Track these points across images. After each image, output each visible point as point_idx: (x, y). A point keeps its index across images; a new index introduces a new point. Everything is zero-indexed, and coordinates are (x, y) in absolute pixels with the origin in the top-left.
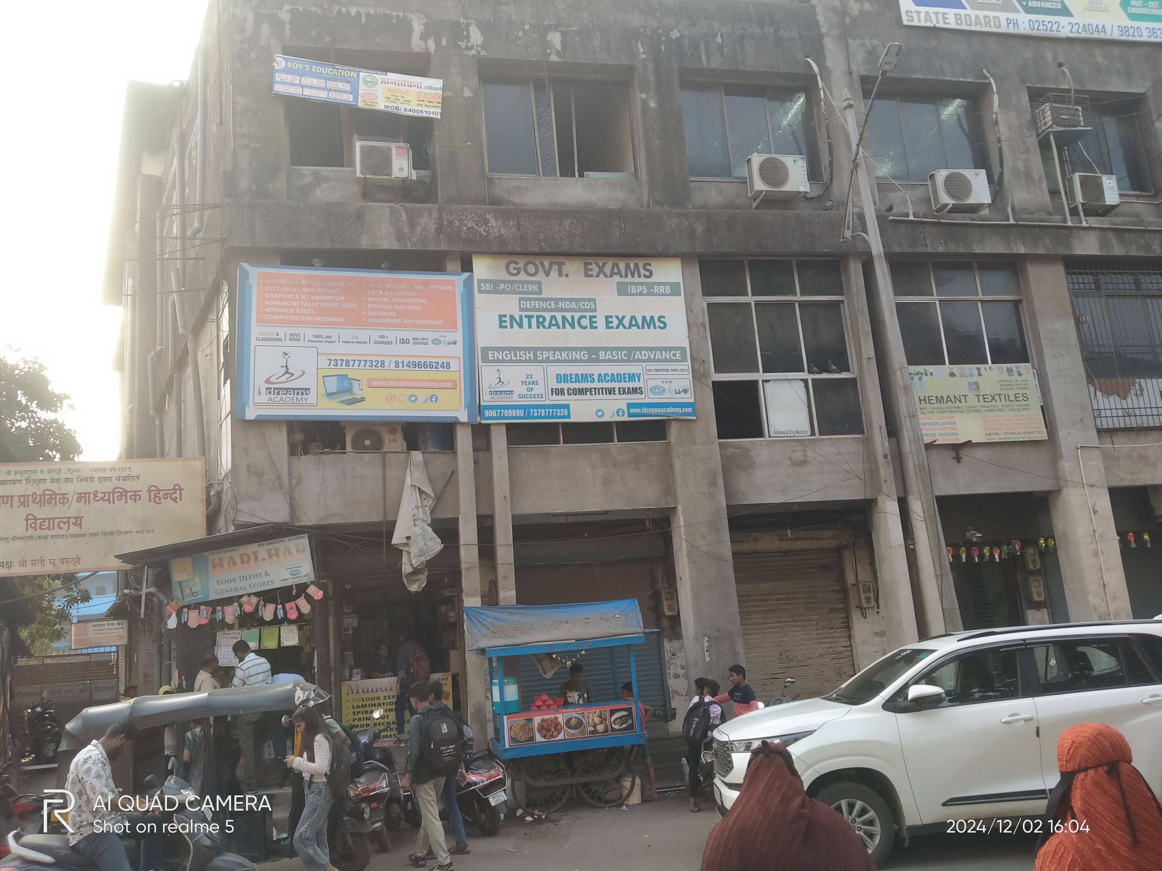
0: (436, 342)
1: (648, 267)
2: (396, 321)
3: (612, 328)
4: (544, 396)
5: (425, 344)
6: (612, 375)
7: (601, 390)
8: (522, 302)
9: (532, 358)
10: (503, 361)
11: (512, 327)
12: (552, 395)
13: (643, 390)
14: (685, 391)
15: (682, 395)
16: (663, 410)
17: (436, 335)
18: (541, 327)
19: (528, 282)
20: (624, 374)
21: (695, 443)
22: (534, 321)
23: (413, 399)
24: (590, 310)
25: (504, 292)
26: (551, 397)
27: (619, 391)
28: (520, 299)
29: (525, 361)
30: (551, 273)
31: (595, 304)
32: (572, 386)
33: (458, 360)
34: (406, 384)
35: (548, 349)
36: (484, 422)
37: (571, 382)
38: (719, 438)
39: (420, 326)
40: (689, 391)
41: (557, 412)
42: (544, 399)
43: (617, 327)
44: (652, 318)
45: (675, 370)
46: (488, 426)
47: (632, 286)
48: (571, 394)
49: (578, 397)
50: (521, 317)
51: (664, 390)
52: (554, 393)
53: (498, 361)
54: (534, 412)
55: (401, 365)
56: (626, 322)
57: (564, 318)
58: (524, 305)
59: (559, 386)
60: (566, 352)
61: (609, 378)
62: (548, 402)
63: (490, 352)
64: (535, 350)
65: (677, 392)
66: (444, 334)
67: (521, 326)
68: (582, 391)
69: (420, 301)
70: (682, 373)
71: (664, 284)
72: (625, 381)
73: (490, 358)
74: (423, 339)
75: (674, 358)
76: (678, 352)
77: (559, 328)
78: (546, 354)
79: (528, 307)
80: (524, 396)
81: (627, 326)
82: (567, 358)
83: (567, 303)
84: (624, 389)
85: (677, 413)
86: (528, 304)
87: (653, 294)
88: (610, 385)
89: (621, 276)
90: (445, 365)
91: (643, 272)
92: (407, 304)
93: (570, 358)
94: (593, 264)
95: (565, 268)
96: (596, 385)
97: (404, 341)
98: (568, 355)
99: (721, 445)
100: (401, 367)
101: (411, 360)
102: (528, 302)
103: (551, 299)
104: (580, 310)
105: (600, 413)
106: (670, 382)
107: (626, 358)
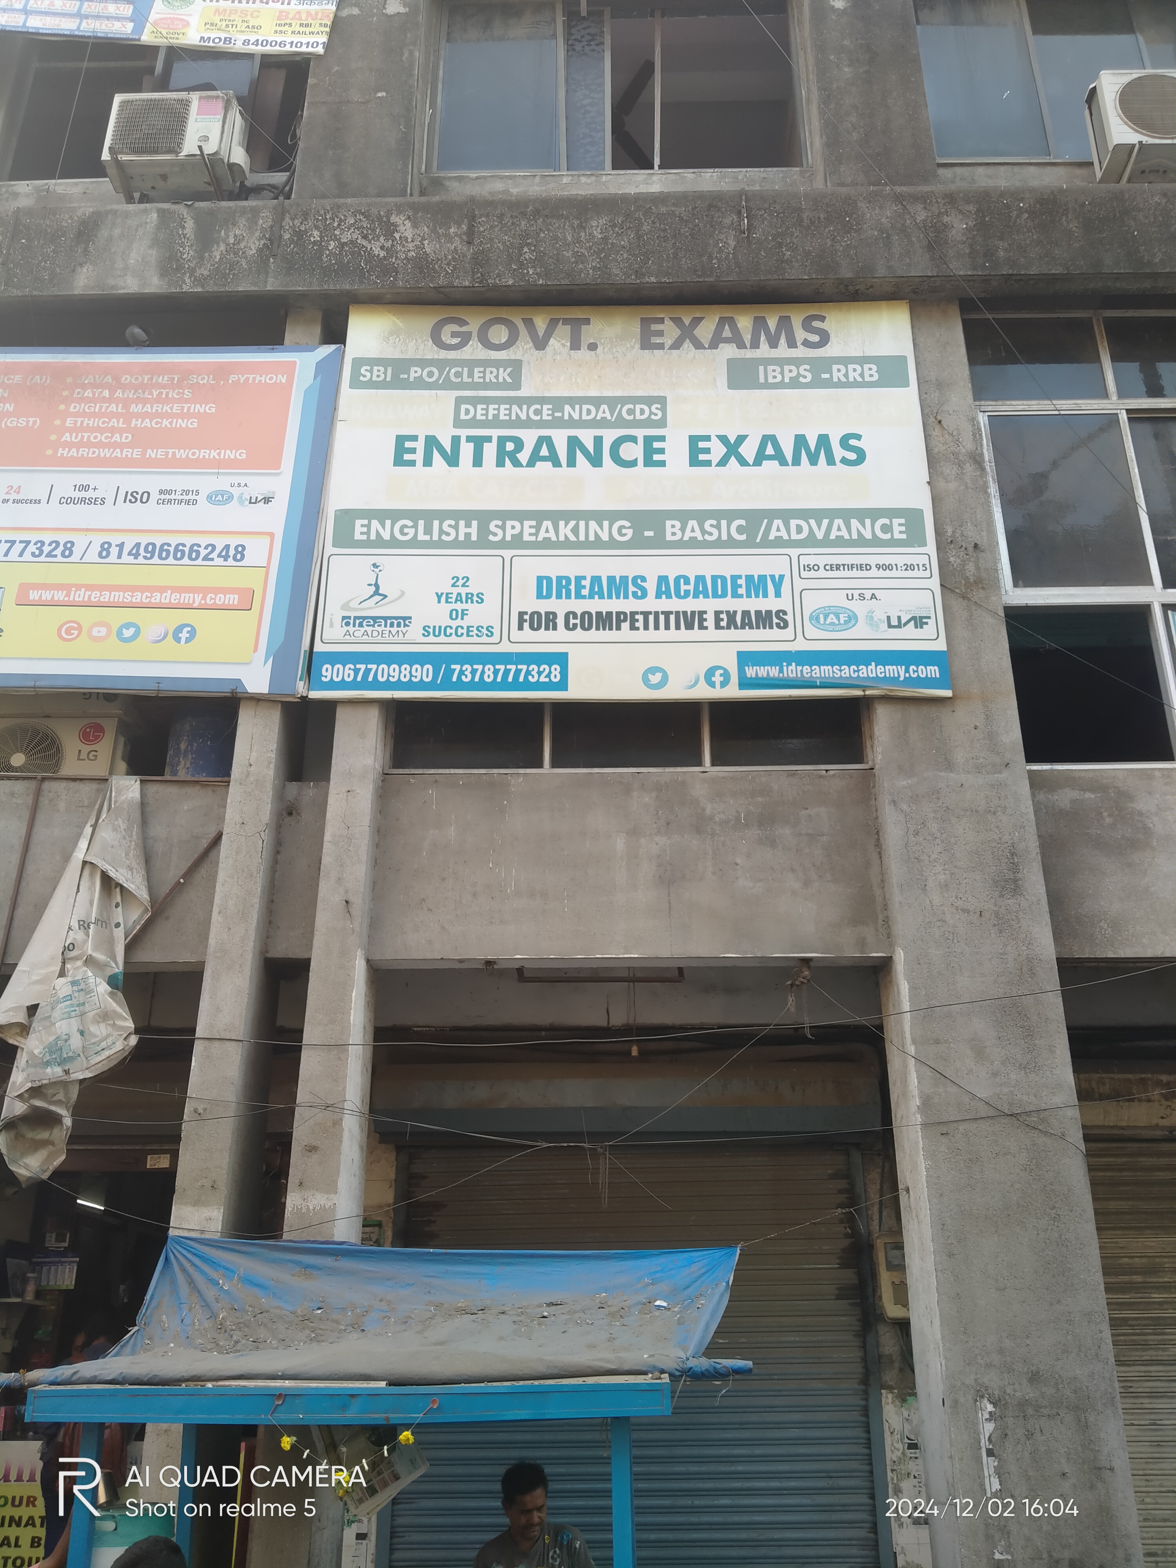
0: (220, 498)
1: (816, 324)
2: (128, 452)
3: (708, 463)
4: (496, 631)
5: (188, 502)
6: (700, 579)
7: (662, 618)
8: (463, 407)
9: (474, 538)
10: (394, 543)
11: (428, 462)
12: (521, 628)
13: (789, 618)
14: (919, 622)
15: (910, 630)
16: (846, 672)
17: (223, 483)
18: (507, 461)
19: (485, 363)
20: (735, 578)
21: (949, 765)
22: (490, 451)
23: (128, 633)
24: (648, 423)
25: (420, 384)
26: (516, 635)
27: (718, 620)
28: (459, 401)
29: (455, 544)
30: (552, 341)
31: (664, 409)
32: (579, 606)
33: (268, 540)
34: (117, 596)
35: (521, 516)
36: (314, 695)
37: (579, 596)
38: (1030, 759)
39: (187, 463)
40: (932, 622)
41: (528, 673)
42: (496, 638)
43: (723, 462)
44: (823, 440)
45: (889, 567)
46: (329, 708)
47: (771, 368)
48: (575, 626)
49: (593, 634)
50: (456, 440)
51: (852, 618)
52: (526, 625)
53: (379, 542)
54: (462, 672)
55: (114, 551)
56: (748, 450)
57: (574, 443)
58: (467, 412)
59: (544, 606)
60: (572, 523)
61: (691, 587)
62: (505, 647)
63: (358, 523)
64: (484, 517)
65: (894, 622)
66: (243, 480)
67: (453, 460)
68: (605, 621)
69: (199, 408)
70: (910, 573)
71: (863, 360)
72: (735, 595)
73: (358, 536)
74: (187, 492)
75: (888, 536)
76: (896, 521)
77: (557, 463)
78: (512, 528)
79: (479, 417)
80: (438, 631)
81: (750, 458)
82: (572, 538)
83: (585, 407)
84: (731, 616)
85: (895, 680)
86: (479, 412)
87: (829, 384)
88: (690, 605)
89: (741, 345)
90: (232, 552)
91: (800, 334)
92: (167, 415)
93: (582, 537)
94: (667, 322)
95: (589, 333)
96: (651, 604)
97: (133, 497)
98: (575, 531)
99: (1035, 781)
100: (113, 557)
101: (144, 540)
102: (479, 407)
103: (542, 400)
104: (621, 423)
105: (655, 679)
106: (873, 597)
107: (743, 537)
